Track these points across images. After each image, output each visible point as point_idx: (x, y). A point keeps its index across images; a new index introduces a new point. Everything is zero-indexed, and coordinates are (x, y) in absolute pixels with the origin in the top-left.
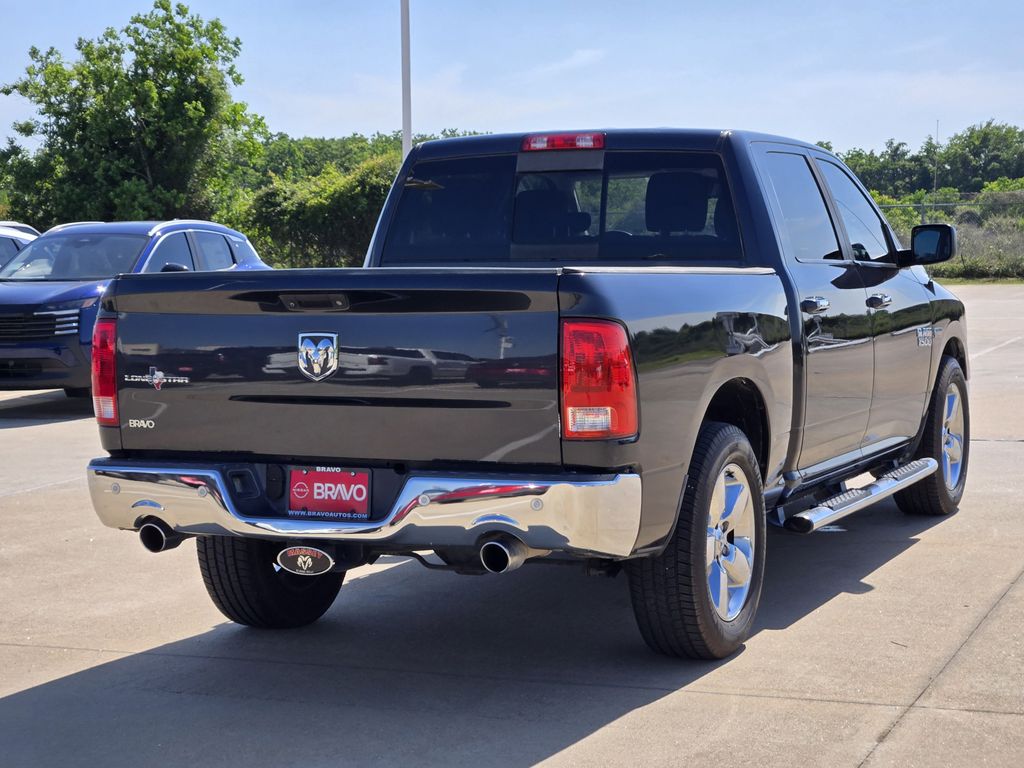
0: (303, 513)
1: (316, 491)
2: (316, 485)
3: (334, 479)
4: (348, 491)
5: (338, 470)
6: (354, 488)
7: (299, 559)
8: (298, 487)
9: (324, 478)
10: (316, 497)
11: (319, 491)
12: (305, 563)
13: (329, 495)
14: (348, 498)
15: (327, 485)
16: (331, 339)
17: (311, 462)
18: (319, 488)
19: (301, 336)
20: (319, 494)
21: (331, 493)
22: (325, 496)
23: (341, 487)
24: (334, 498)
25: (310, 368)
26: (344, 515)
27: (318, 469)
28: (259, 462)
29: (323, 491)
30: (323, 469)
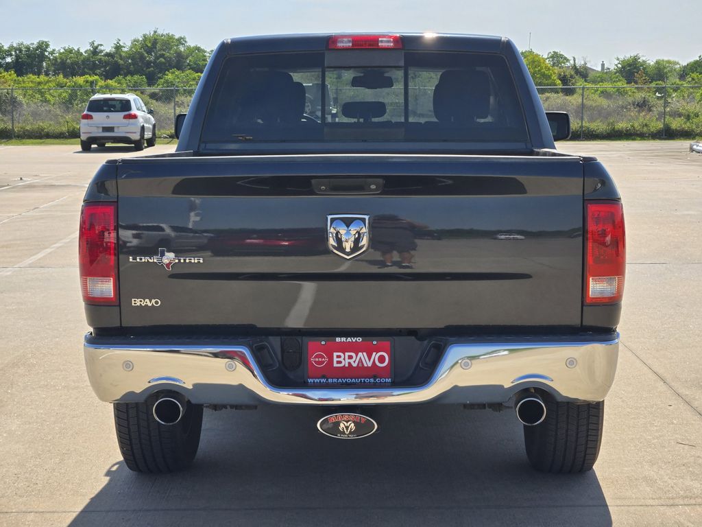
0: (324, 380)
1: (335, 359)
2: (335, 354)
3: (356, 349)
4: (370, 359)
5: (359, 339)
6: (376, 356)
7: (342, 425)
8: (316, 357)
9: (344, 348)
10: (335, 365)
11: (339, 359)
12: (347, 428)
13: (349, 363)
14: (370, 364)
15: (347, 354)
16: (363, 220)
17: (331, 333)
18: (339, 357)
19: (329, 217)
20: (339, 362)
21: (352, 361)
22: (345, 363)
23: (362, 356)
24: (355, 365)
25: (340, 247)
26: (367, 380)
27: (338, 339)
28: (272, 335)
29: (342, 360)
30: (343, 339)
